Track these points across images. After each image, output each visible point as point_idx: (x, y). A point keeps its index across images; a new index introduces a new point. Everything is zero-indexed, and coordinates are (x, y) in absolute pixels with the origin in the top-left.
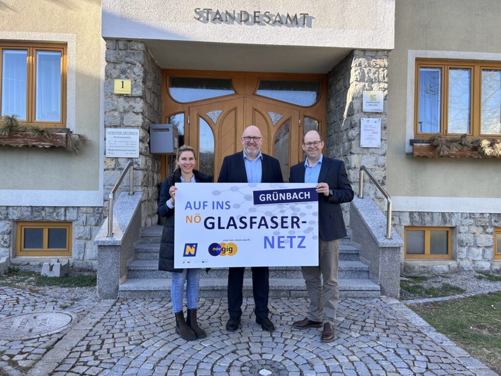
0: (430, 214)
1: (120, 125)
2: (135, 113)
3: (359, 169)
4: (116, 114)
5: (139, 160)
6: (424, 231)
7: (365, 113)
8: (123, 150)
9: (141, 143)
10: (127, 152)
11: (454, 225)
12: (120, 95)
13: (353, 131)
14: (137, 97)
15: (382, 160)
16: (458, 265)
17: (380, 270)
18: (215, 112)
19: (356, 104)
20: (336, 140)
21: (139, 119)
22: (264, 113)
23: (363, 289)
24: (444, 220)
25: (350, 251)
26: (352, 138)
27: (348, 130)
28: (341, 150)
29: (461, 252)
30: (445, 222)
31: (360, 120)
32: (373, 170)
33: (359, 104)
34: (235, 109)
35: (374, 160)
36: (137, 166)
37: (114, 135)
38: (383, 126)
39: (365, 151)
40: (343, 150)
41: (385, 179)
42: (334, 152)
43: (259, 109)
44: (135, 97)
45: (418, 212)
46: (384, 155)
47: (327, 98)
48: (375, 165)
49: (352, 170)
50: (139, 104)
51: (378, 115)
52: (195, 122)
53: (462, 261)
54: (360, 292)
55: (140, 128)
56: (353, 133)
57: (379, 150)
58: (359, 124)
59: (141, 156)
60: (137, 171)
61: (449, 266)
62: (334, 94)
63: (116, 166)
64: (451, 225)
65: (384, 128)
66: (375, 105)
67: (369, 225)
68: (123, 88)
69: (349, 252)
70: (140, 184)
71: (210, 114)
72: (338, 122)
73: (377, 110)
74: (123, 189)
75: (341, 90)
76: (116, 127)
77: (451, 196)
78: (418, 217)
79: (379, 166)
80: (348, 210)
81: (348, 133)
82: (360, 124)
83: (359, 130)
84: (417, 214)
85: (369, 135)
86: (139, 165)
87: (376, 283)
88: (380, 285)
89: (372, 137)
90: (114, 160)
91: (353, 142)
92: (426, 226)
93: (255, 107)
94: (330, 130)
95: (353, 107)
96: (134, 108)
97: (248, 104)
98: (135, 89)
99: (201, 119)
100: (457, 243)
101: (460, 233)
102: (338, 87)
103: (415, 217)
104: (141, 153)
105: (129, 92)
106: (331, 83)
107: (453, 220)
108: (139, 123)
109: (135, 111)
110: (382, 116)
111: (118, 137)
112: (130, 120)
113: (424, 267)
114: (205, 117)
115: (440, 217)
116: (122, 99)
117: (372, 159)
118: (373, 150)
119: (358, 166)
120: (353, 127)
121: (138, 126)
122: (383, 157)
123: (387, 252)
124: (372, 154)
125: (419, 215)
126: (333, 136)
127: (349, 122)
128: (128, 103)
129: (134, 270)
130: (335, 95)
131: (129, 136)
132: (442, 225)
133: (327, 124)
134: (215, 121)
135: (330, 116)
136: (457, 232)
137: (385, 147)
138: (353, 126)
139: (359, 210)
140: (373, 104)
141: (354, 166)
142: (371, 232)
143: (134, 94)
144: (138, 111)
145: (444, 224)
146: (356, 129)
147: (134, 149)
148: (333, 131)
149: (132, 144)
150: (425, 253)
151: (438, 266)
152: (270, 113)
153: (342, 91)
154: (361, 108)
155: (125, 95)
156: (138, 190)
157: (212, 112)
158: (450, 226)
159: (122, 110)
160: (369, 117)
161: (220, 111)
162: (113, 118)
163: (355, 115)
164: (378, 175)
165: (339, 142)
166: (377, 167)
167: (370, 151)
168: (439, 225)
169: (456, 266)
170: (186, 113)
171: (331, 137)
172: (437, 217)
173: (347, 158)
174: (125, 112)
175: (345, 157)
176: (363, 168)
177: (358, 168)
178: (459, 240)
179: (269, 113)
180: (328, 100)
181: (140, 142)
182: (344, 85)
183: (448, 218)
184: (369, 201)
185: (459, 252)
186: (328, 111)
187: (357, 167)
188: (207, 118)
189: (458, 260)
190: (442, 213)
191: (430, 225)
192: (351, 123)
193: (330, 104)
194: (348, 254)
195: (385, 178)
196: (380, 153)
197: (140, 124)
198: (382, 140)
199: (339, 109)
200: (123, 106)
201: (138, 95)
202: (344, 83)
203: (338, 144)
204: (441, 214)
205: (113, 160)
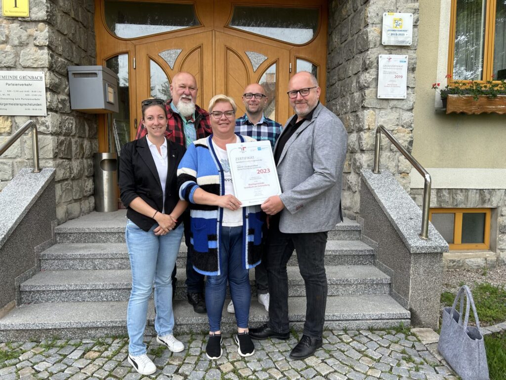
0: (464, 191)
1: (15, 65)
2: (37, 46)
3: (375, 131)
4: (8, 48)
5: (47, 119)
6: (455, 214)
7: (385, 46)
8: (21, 105)
9: (49, 93)
10: (27, 107)
11: (494, 205)
12: (13, 19)
13: (367, 75)
14: (39, 21)
15: (407, 117)
16: (498, 258)
17: (410, 287)
18: (172, 52)
19: (372, 33)
20: (341, 91)
21: (44, 56)
22: (240, 53)
23: (383, 316)
24: (482, 199)
25: (362, 251)
26: (366, 85)
27: (359, 74)
28: (349, 104)
29: (503, 240)
30: (484, 202)
31: (378, 57)
32: (395, 132)
33: (377, 33)
34: (200, 47)
35: (396, 118)
36: (45, 129)
37: (6, 81)
38: (411, 66)
39: (385, 104)
40: (351, 104)
41: (412, 146)
42: (338, 107)
43: (234, 48)
44: (37, 22)
45: (449, 189)
46: (411, 110)
47: (327, 33)
48: (397, 125)
49: (365, 133)
50: (43, 33)
51: (403, 51)
52: (144, 67)
53: (503, 252)
54: (380, 321)
55: (46, 69)
56: (367, 77)
57: (404, 102)
58: (376, 64)
59: (49, 113)
60: (45, 136)
61: (486, 259)
62: (339, 24)
63: (13, 129)
64: (492, 205)
65: (412, 69)
66: (400, 34)
67: (392, 216)
68: (16, 6)
69: (360, 254)
70: (51, 156)
71: (164, 55)
72: (344, 63)
73: (403, 42)
74: (25, 164)
75: (349, 16)
76: (9, 68)
77: (493, 167)
78: (448, 196)
79: (403, 126)
80: (357, 190)
81: (359, 77)
82: (378, 63)
83: (376, 73)
84: (447, 191)
85: (391, 81)
86: (47, 127)
87: (404, 305)
88: (411, 310)
89: (394, 83)
90: (10, 120)
91: (367, 91)
92: (458, 207)
93: (228, 45)
94: (333, 77)
95: (367, 37)
96: (35, 39)
97: (217, 41)
98: (35, 9)
99: (152, 62)
100: (498, 228)
101: (502, 215)
102: (344, 13)
103: (444, 196)
104: (49, 109)
105: (26, 14)
106: (333, 10)
107: (493, 199)
108: (43, 62)
109: (38, 44)
110: (409, 51)
111: (13, 85)
112: (29, 57)
113: (454, 261)
114: (157, 59)
115: (478, 195)
116: (15, 25)
117: (394, 115)
118: (395, 102)
119: (374, 127)
120: (366, 69)
121: (43, 67)
122: (409, 113)
123: (422, 260)
124: (394, 109)
125: (449, 193)
126: (336, 85)
127: (361, 62)
128: (26, 31)
129: (30, 292)
130: (339, 26)
131: (30, 82)
132: (480, 206)
133: (329, 69)
134: (171, 65)
135: (333, 57)
136: (499, 214)
137: (412, 98)
138: (367, 66)
139: (375, 191)
140: (398, 33)
141: (367, 127)
142: (397, 227)
143: (34, 17)
144: (42, 43)
145: (482, 205)
146: (372, 71)
147: (38, 102)
148: (336, 77)
149: (35, 95)
150: (455, 242)
151: (472, 260)
152: (250, 54)
153: (350, 18)
154: (379, 39)
155: (20, 19)
156: (49, 165)
157: (167, 52)
158: (489, 207)
159: (16, 42)
160: (391, 54)
161: (179, 51)
162: (4, 55)
163: (370, 50)
164: (402, 138)
165: (344, 93)
166: (401, 127)
167: (392, 103)
168: (475, 206)
169: (494, 258)
170: (132, 54)
171: (333, 87)
172: (473, 196)
173: (357, 115)
174: (22, 45)
175: (354, 114)
176: (381, 129)
177: (373, 129)
178: (501, 225)
179: (247, 53)
180: (329, 35)
181: (46, 91)
182: (353, 7)
183: (488, 196)
184: (388, 177)
185: (500, 240)
186: (330, 50)
187: (371, 127)
188: (160, 61)
189: (498, 251)
190: (480, 190)
191: (464, 206)
192: (364, 63)
193: (332, 39)
194: (359, 256)
195: (411, 143)
196: (405, 107)
197: (47, 64)
198: (408, 87)
199: (345, 45)
200: (18, 36)
201: (40, 19)
202: (353, 4)
203: (344, 96)
204: (478, 191)
205: (7, 119)
